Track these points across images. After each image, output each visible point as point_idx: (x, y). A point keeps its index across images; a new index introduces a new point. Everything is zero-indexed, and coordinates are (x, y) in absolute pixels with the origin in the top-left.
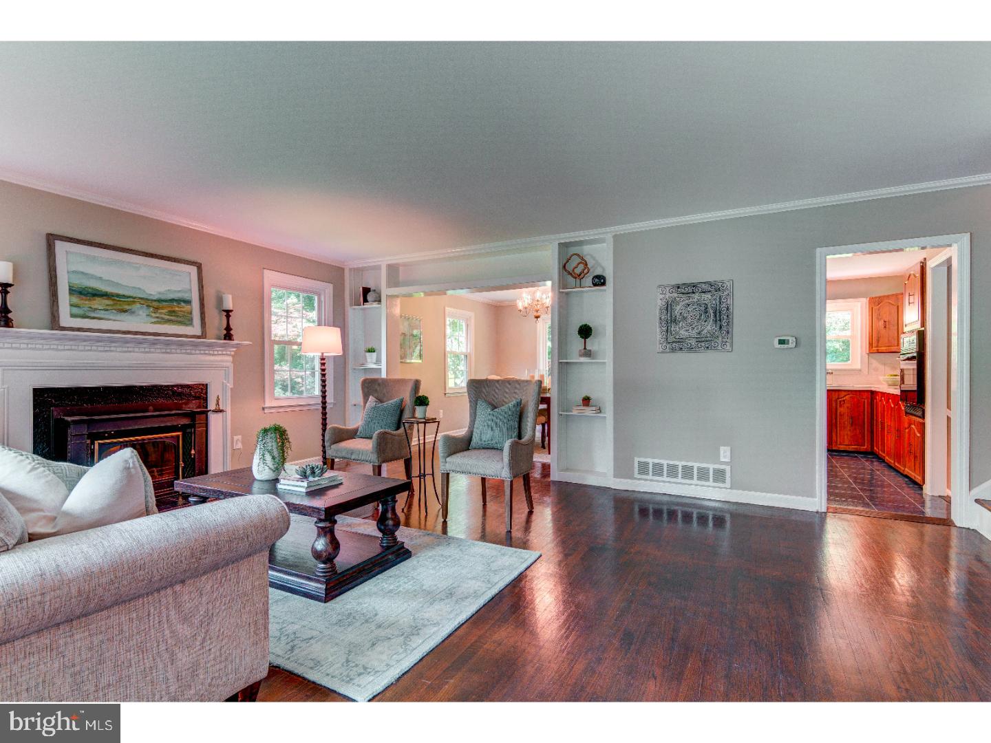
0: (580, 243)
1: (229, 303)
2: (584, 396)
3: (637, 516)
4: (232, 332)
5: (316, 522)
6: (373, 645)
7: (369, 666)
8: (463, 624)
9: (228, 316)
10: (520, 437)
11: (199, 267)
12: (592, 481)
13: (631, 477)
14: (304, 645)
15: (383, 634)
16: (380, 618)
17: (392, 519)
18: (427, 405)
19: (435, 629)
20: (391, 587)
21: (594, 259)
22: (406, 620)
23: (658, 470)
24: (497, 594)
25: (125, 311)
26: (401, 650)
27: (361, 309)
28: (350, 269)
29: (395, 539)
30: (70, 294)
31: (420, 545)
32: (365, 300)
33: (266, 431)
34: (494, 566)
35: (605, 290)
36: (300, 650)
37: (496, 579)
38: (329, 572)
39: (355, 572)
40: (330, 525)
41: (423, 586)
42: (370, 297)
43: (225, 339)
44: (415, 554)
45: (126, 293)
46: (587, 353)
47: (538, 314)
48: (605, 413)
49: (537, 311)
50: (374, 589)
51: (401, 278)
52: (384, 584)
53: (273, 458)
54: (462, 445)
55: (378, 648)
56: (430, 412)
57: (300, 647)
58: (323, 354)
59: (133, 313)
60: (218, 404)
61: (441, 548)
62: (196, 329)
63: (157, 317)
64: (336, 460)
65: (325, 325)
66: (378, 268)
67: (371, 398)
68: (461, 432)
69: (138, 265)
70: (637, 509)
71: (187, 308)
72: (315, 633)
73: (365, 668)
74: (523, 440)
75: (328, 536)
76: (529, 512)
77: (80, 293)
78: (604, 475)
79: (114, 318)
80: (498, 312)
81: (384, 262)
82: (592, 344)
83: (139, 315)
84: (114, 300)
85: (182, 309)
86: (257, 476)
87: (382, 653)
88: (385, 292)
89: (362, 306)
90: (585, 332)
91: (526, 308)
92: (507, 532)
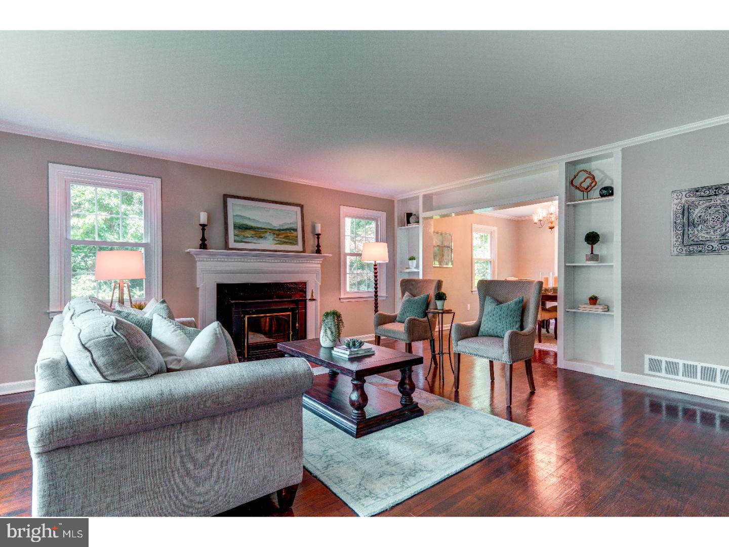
0: (588, 160)
1: (319, 230)
2: (591, 295)
3: (647, 409)
4: (320, 248)
5: (352, 380)
6: (381, 476)
7: (374, 492)
8: (452, 476)
9: (318, 238)
10: (522, 327)
11: (302, 207)
12: (598, 371)
13: (642, 373)
14: (335, 466)
15: (389, 470)
16: (390, 458)
17: (409, 384)
18: (445, 299)
19: (429, 475)
20: (404, 435)
21: (602, 172)
22: (408, 463)
23: (672, 368)
24: (486, 457)
25: (262, 238)
26: (399, 486)
27: (405, 229)
28: (398, 201)
29: (411, 399)
30: (234, 228)
31: (433, 407)
32: (409, 222)
33: (327, 314)
34: (488, 434)
35: (613, 200)
36: (332, 468)
37: (487, 445)
38: (360, 417)
39: (379, 420)
40: (360, 383)
41: (427, 439)
42: (411, 219)
43: (316, 253)
44: (427, 413)
45: (263, 227)
46: (594, 257)
47: (552, 225)
48: (613, 311)
49: (552, 223)
50: (391, 435)
51: (434, 204)
52: (399, 432)
53: (332, 333)
54: (473, 332)
55: (383, 480)
56: (447, 305)
57: (333, 467)
58: (375, 262)
59: (266, 238)
60: (312, 295)
61: (448, 411)
62: (299, 247)
63: (278, 240)
64: (382, 338)
65: (380, 242)
66: (417, 198)
67: (407, 294)
68: (471, 323)
69: (268, 209)
70: (647, 402)
71: (294, 233)
72: (345, 459)
73: (370, 493)
74: (524, 331)
75: (360, 391)
76: (531, 392)
77: (239, 228)
78: (610, 367)
79: (256, 242)
80: (519, 226)
81: (421, 193)
82: (598, 249)
83: (269, 239)
84: (256, 231)
85: (292, 235)
86: (323, 344)
87: (384, 484)
88: (422, 215)
89: (406, 227)
90: (593, 238)
91: (540, 221)
92: (507, 407)
